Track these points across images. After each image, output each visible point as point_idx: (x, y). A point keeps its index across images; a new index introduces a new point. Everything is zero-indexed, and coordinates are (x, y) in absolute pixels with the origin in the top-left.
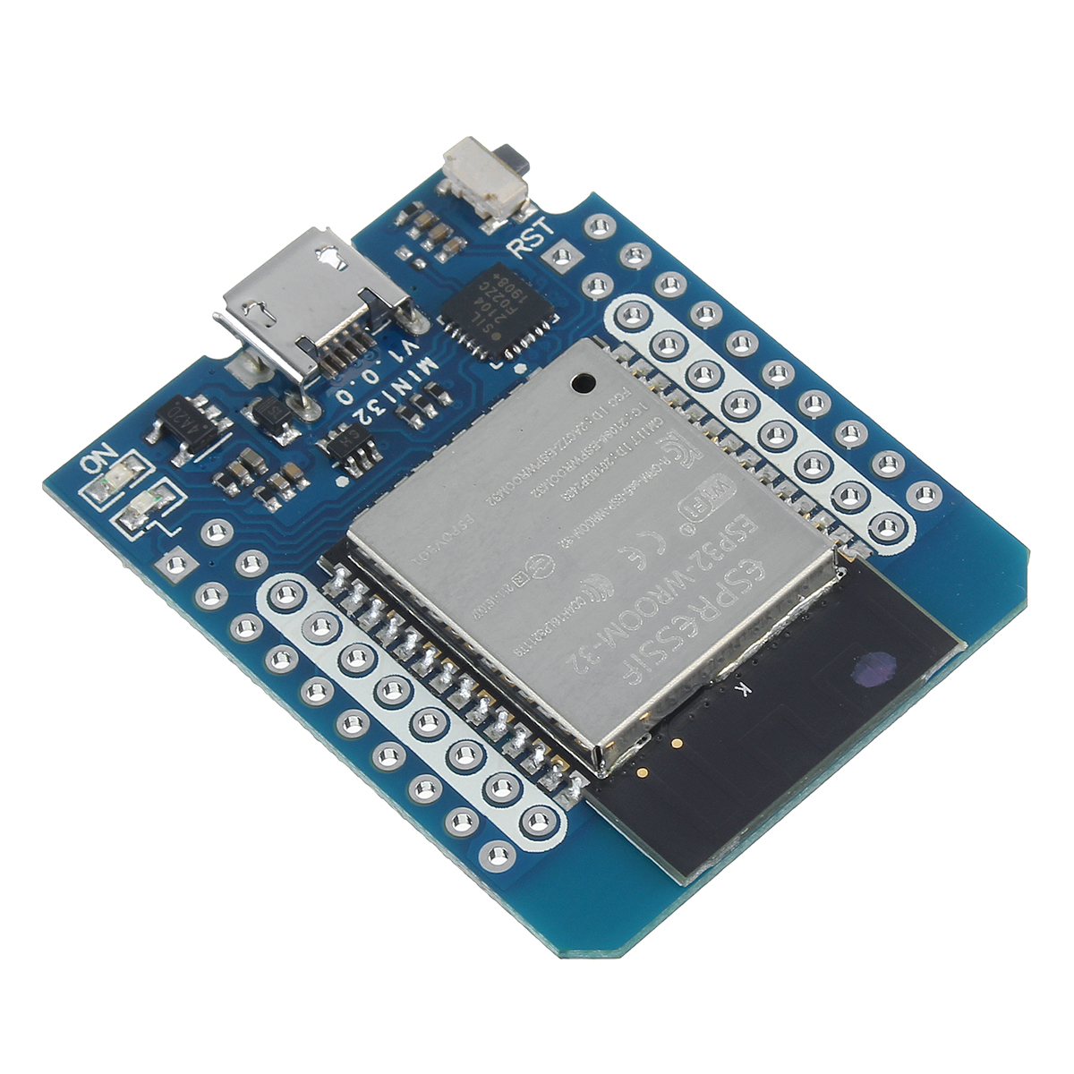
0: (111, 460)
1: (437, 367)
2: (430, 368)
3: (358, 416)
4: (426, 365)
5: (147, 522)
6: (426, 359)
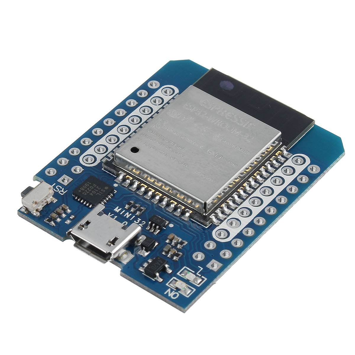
0: (172, 290)
1: (118, 207)
2: (119, 208)
3: (142, 225)
4: (117, 210)
5: (198, 276)
6: (114, 210)
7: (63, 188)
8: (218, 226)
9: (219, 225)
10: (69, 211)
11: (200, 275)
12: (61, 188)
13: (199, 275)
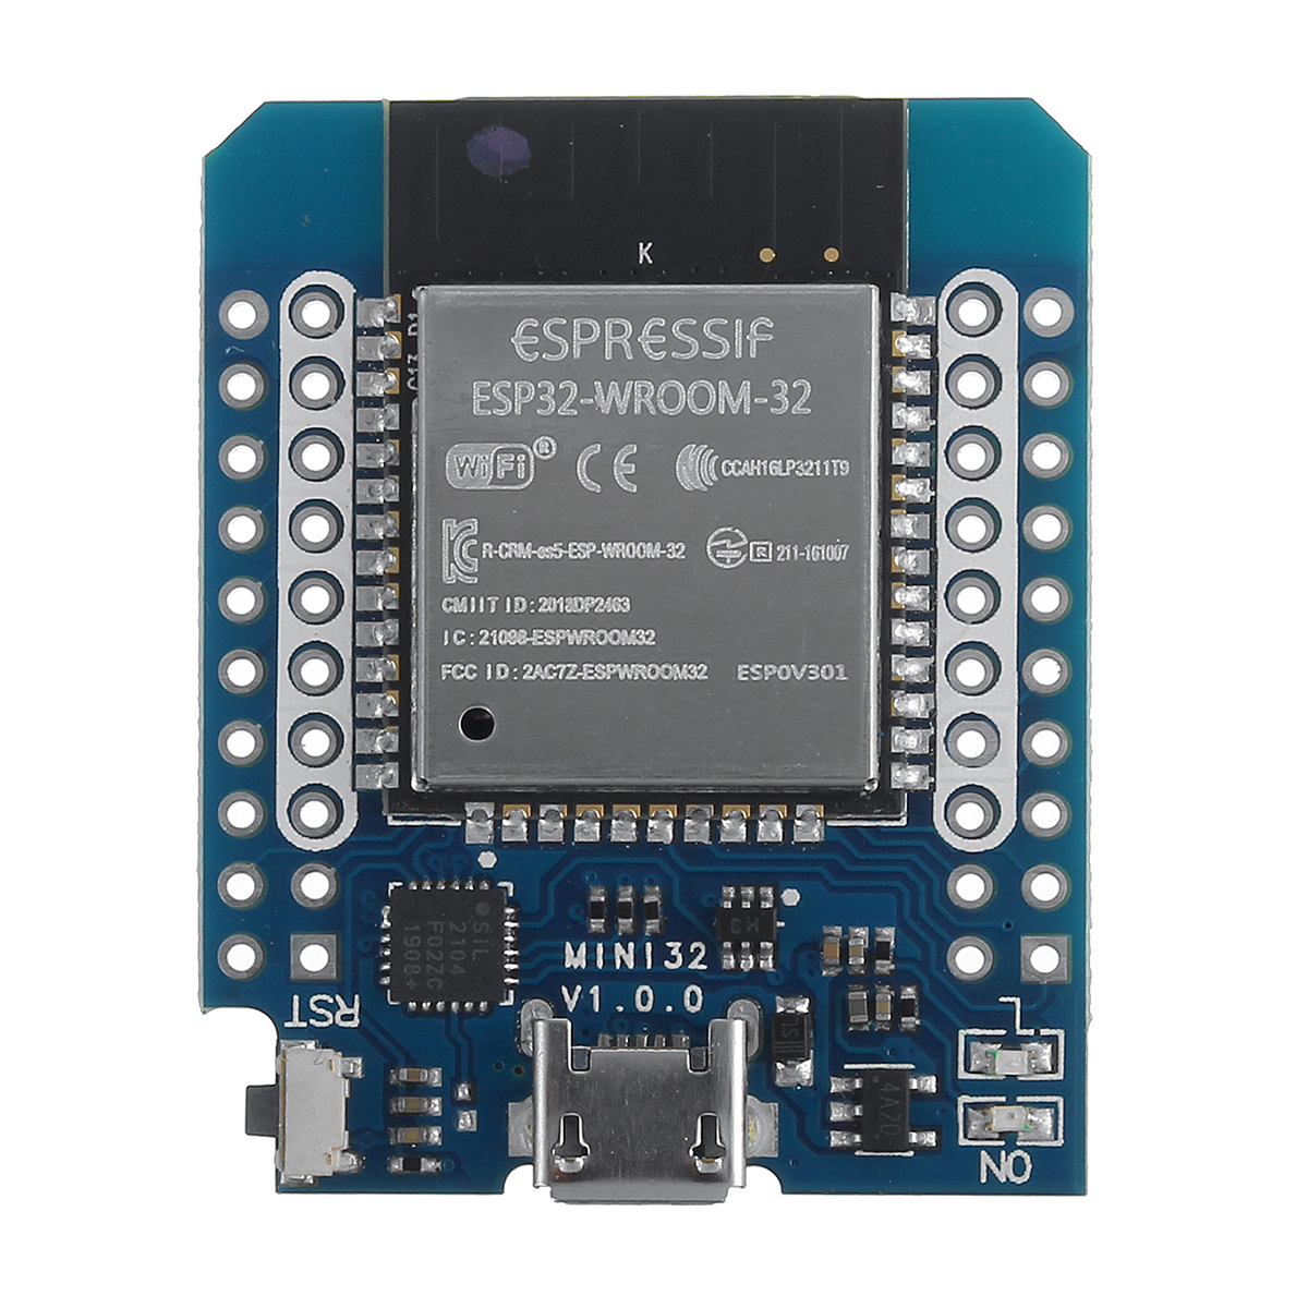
0: (994, 1153)
1: (568, 944)
2: (575, 949)
3: (700, 963)
4: (575, 959)
5: (1027, 1039)
6: (568, 966)
7: (338, 997)
8: (933, 786)
9: (934, 784)
10: (435, 1077)
11: (1032, 1032)
12: (331, 1001)
13: (1025, 1032)
